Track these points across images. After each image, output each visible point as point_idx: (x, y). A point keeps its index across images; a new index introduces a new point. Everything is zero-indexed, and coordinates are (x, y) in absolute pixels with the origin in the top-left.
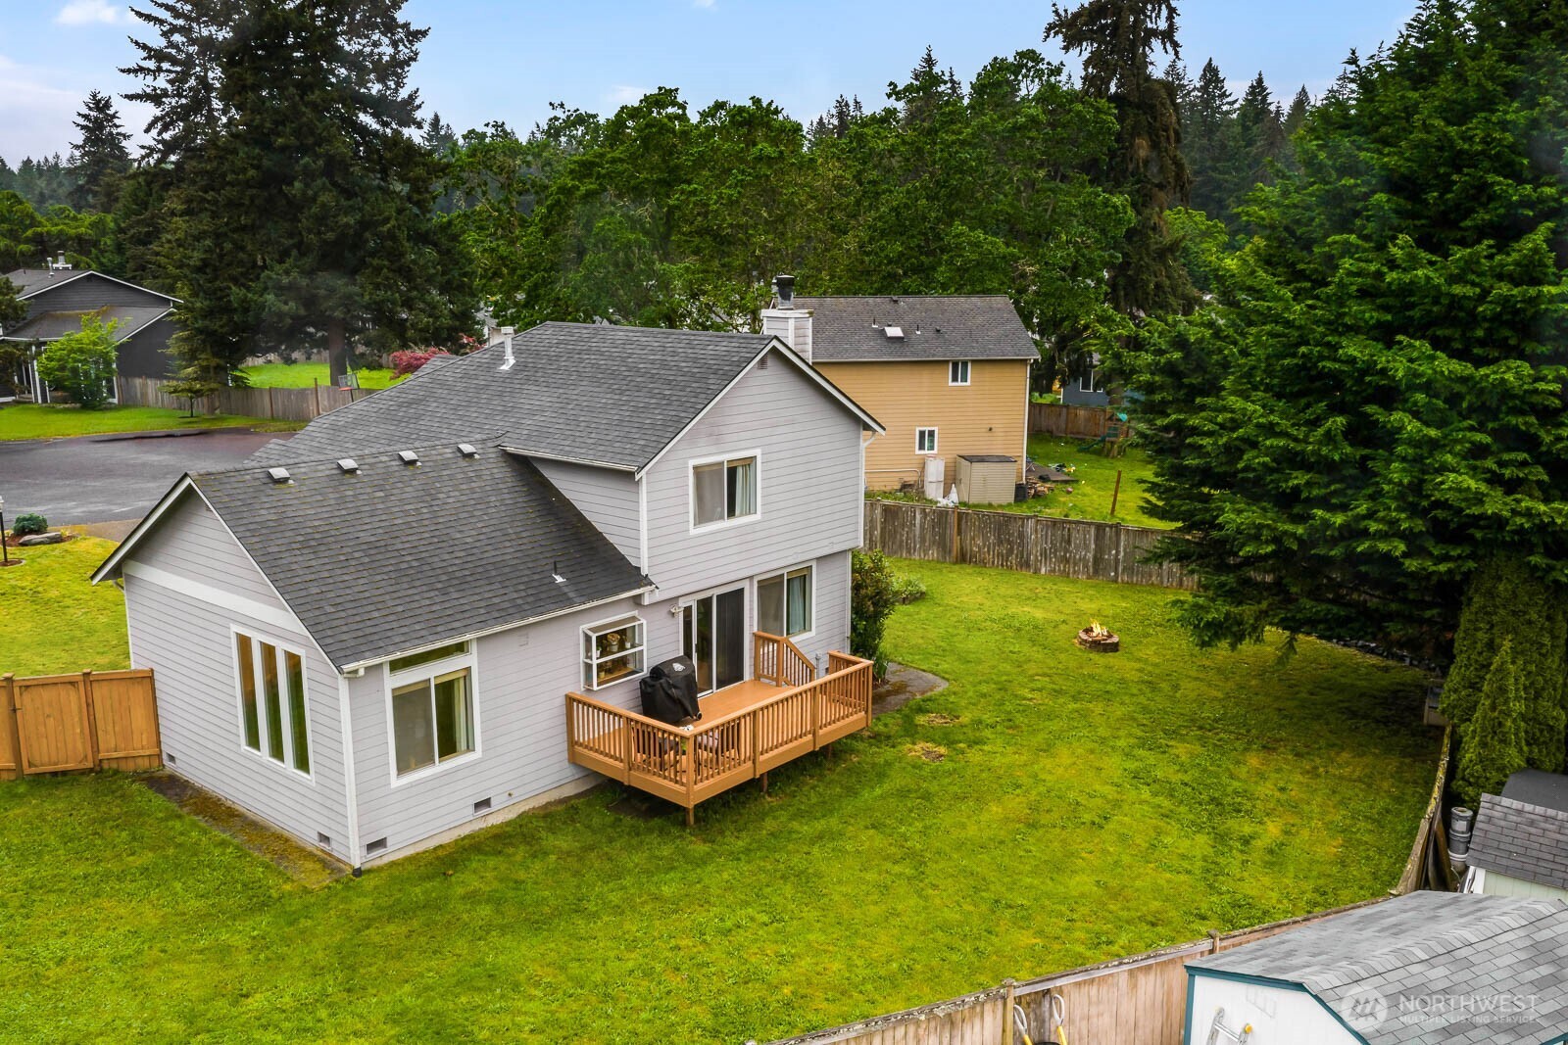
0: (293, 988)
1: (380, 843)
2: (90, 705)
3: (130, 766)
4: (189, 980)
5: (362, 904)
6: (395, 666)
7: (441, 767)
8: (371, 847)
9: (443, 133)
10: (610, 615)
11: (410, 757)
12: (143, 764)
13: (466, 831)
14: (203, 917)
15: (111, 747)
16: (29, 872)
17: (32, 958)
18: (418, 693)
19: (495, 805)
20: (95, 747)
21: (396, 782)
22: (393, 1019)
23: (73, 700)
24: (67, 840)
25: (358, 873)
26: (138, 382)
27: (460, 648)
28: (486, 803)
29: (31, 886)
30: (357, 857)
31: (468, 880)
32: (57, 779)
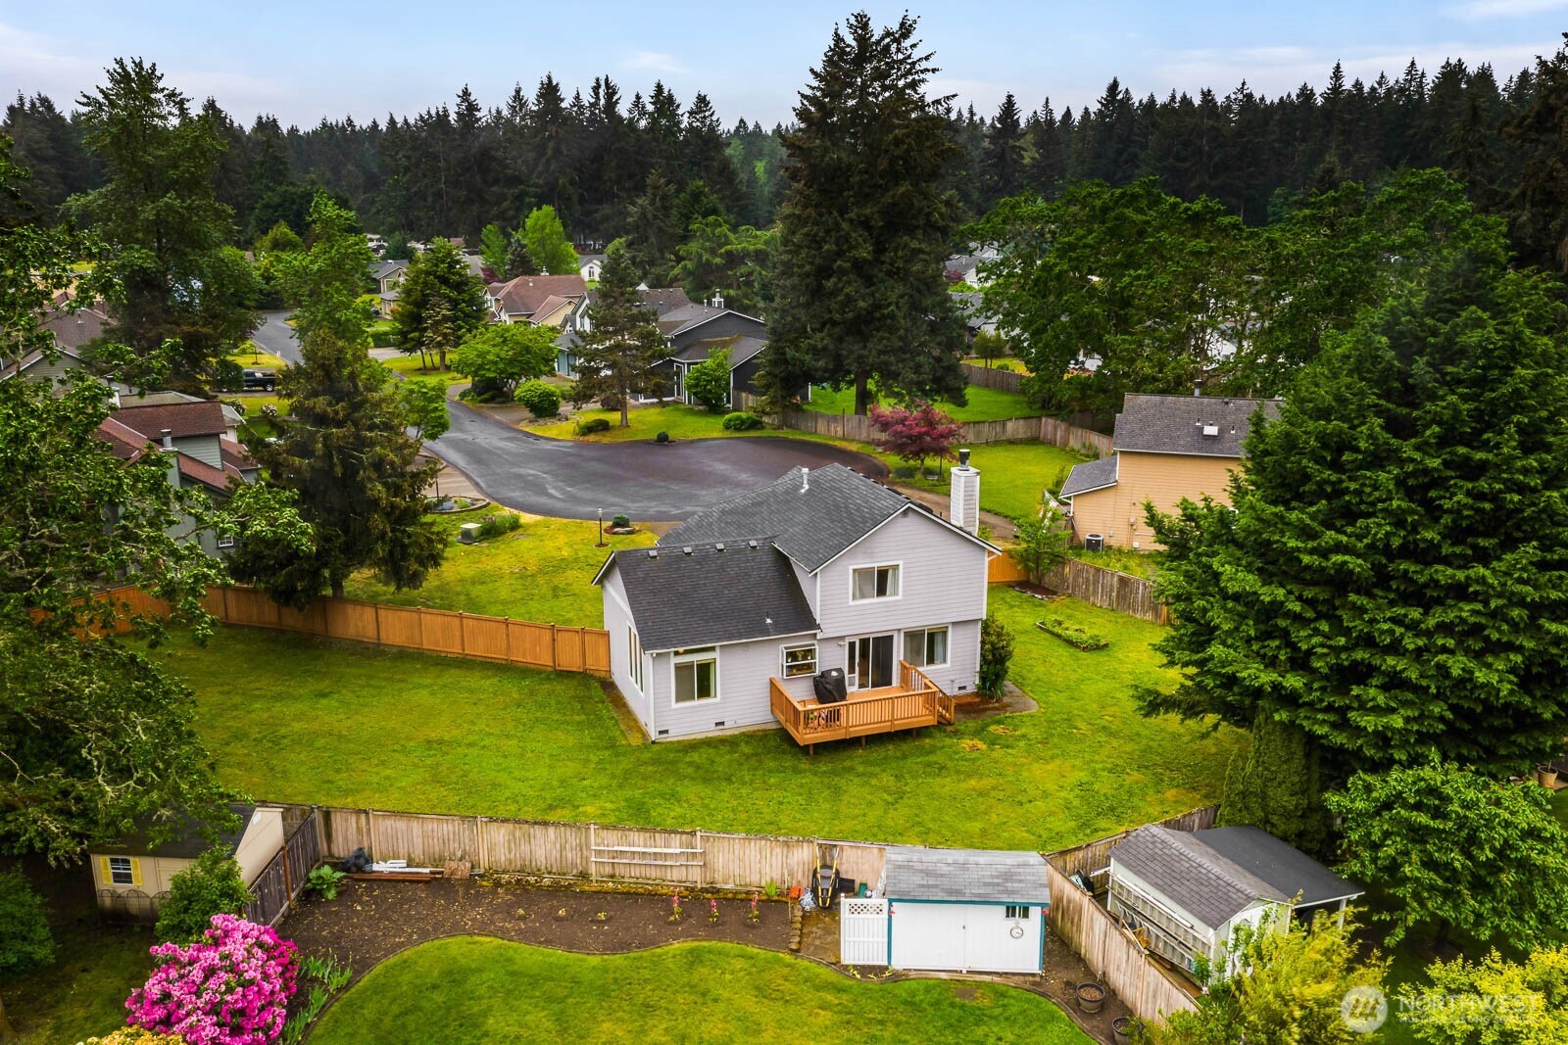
0: (603, 780)
1: (666, 732)
2: (583, 643)
3: (597, 674)
4: (570, 768)
5: (646, 756)
6: (677, 653)
7: (696, 702)
8: (661, 732)
9: (1120, 97)
10: (798, 643)
11: (683, 695)
12: (603, 674)
13: (710, 735)
14: (589, 747)
15: (591, 664)
16: (538, 714)
17: (523, 748)
18: (689, 666)
19: (727, 726)
20: (585, 663)
21: (675, 705)
22: (626, 800)
23: (577, 638)
24: (558, 703)
25: (653, 742)
26: (744, 395)
27: (713, 649)
28: (723, 723)
29: (537, 719)
30: (653, 736)
31: (695, 756)
32: (568, 674)
